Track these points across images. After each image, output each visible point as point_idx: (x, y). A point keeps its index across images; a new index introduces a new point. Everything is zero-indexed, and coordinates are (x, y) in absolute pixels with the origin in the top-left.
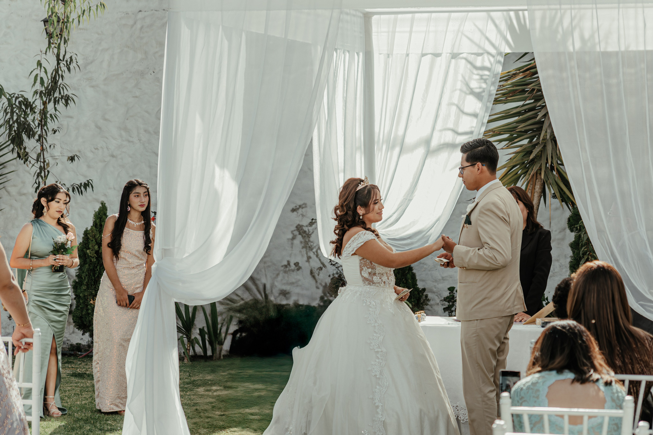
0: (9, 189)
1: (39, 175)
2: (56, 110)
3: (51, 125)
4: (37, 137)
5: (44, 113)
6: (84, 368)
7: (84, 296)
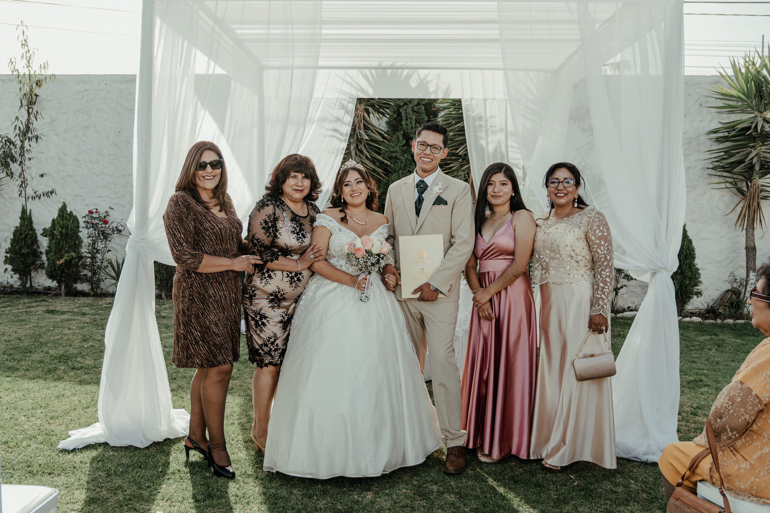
0: (4, 195)
1: (21, 186)
2: (30, 145)
3: (27, 156)
4: (18, 163)
5: (22, 147)
6: (54, 305)
7: (53, 259)
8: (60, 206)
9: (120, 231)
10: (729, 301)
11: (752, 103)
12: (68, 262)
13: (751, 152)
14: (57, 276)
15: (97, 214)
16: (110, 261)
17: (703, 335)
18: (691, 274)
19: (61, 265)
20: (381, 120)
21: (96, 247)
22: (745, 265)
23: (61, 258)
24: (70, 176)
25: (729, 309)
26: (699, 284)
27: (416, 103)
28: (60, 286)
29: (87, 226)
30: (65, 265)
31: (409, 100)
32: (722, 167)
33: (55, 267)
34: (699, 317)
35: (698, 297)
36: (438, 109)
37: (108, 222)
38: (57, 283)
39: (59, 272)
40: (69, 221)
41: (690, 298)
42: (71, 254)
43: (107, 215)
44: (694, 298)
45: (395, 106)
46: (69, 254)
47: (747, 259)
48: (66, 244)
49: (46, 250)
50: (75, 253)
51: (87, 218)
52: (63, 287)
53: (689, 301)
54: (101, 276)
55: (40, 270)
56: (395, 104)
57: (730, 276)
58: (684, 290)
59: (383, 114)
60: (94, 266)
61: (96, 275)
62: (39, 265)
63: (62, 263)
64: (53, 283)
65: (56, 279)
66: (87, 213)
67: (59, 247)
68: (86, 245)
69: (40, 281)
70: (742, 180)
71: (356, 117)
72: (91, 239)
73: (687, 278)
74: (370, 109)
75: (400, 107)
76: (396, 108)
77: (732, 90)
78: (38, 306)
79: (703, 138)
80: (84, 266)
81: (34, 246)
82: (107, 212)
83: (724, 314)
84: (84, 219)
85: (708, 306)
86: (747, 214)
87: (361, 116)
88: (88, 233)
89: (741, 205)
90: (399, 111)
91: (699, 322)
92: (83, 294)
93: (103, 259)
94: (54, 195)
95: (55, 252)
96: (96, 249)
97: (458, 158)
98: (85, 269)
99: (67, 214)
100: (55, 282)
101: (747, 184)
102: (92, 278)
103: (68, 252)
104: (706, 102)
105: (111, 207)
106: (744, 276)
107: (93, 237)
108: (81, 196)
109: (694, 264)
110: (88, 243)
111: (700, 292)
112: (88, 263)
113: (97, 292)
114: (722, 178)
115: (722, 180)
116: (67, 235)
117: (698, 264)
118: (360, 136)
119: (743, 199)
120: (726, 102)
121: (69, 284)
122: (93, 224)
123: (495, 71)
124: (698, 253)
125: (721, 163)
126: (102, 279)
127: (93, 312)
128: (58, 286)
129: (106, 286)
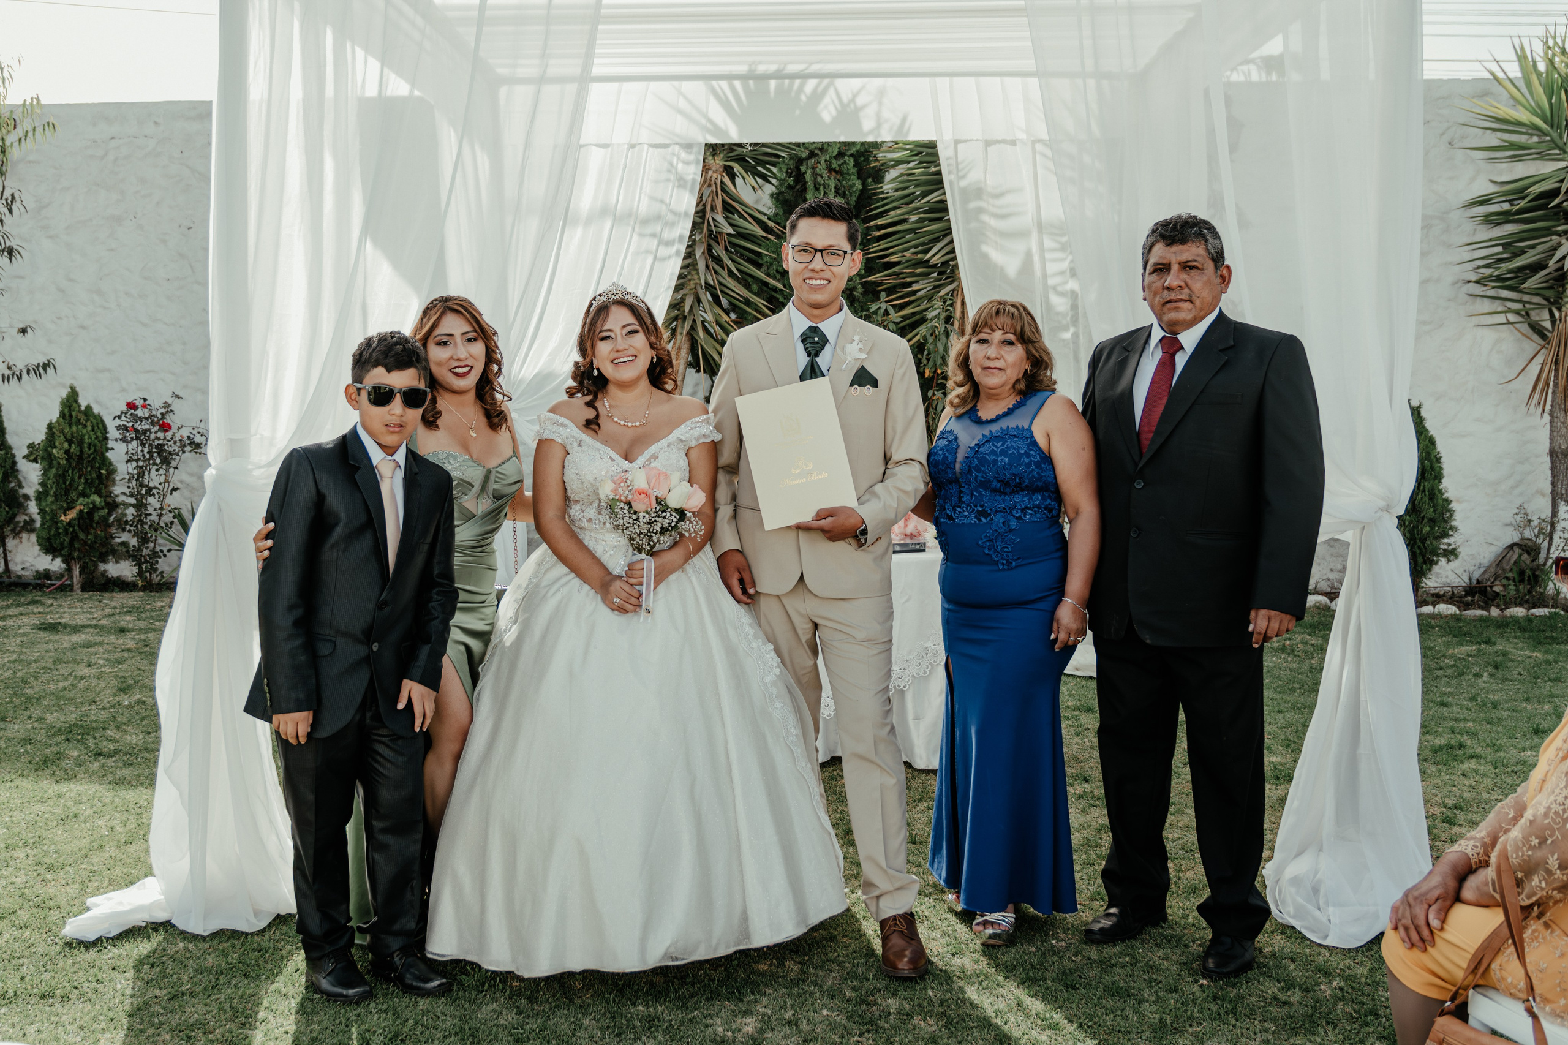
6: (57, 612)
7: (52, 510)
8: (64, 393)
9: (198, 446)
10: (1515, 568)
11: (1561, 137)
12: (86, 516)
13: (1559, 245)
14: (63, 549)
15: (146, 410)
16: (176, 511)
17: (1462, 645)
18: (1435, 511)
19: (70, 524)
20: (760, 191)
21: (146, 482)
22: (1548, 489)
23: (70, 508)
24: (83, 327)
25: (1515, 585)
26: (1451, 533)
27: (835, 153)
28: (69, 570)
29: (125, 437)
30: (79, 522)
31: (820, 146)
32: (1499, 279)
33: (57, 528)
34: (1451, 604)
35: (1449, 561)
36: (883, 165)
37: (170, 427)
38: (64, 562)
39: (67, 540)
40: (85, 426)
41: (1433, 563)
42: (92, 498)
43: (167, 412)
44: (1440, 563)
45: (791, 158)
46: (86, 500)
47: (1554, 476)
48: (80, 477)
49: (38, 492)
50: (100, 496)
51: (123, 418)
52: (76, 571)
53: (1430, 570)
54: (160, 545)
55: (24, 535)
56: (790, 155)
57: (1517, 514)
58: (1419, 547)
59: (764, 178)
60: (143, 523)
61: (147, 542)
62: (22, 524)
63: (73, 519)
64: (54, 562)
65: (61, 555)
66: (124, 408)
67: (65, 483)
68: (124, 479)
69: (26, 558)
70: (1541, 306)
71: (707, 184)
72: (134, 464)
73: (1426, 520)
74: (737, 167)
75: (800, 161)
76: (792, 165)
77: (1517, 111)
78: (21, 614)
79: (1457, 216)
80: (122, 524)
81: (10, 482)
82: (167, 405)
83: (1504, 596)
84: (118, 422)
85: (1470, 579)
86: (1552, 379)
87: (716, 184)
88: (127, 453)
89: (1540, 359)
90: (799, 170)
91: (1451, 615)
92: (122, 585)
93: (161, 509)
94: (50, 371)
95: (55, 495)
96: (147, 486)
97: (930, 270)
98: (124, 530)
99: (80, 411)
100: (58, 560)
101: (1552, 314)
102: (139, 549)
103: (84, 495)
104: (1463, 137)
105: (177, 393)
106: (1547, 513)
107: (137, 460)
108: (109, 370)
109: (1440, 491)
110: (128, 473)
111: (1454, 549)
112: (130, 518)
113: (150, 580)
114: (1498, 302)
115: (1497, 306)
116: (80, 457)
117: (1450, 490)
118: (715, 226)
119: (1543, 347)
120: (1506, 136)
121: (90, 564)
122: (137, 431)
123: (1007, 79)
124: (1448, 465)
125: (1497, 269)
126: (162, 551)
127: (142, 624)
128: (66, 570)
129: (170, 565)
